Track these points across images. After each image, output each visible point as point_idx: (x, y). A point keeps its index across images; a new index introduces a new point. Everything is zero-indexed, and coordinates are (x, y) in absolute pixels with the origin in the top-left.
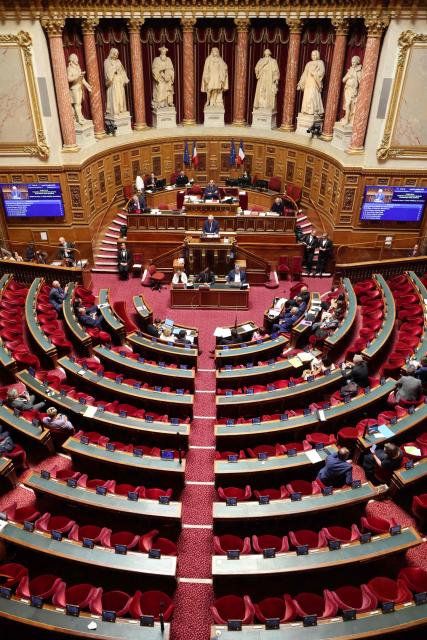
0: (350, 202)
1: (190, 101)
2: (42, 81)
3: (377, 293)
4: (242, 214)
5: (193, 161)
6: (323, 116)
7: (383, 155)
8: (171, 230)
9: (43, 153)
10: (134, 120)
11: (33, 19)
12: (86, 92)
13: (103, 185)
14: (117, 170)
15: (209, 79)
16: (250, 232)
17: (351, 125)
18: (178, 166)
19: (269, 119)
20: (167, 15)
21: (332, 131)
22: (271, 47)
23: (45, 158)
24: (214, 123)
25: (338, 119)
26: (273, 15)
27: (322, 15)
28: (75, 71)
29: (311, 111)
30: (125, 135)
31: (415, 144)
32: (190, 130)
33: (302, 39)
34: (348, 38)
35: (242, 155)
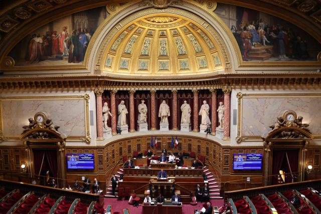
0: (227, 161)
1: (154, 120)
2: (92, 112)
3: (247, 206)
4: (177, 168)
5: (155, 145)
6: (211, 125)
7: (239, 140)
8: (144, 176)
9: (88, 140)
10: (129, 128)
11: (91, 90)
12: (110, 117)
13: (113, 155)
14: (121, 149)
15: (162, 112)
16: (182, 177)
17: (223, 128)
18: (149, 148)
19: (188, 127)
20: (145, 89)
21: (215, 131)
22: (187, 100)
23: (89, 143)
24: (164, 129)
25: (217, 126)
26: (187, 89)
27: (205, 88)
28: (106, 108)
29: (205, 123)
30: (125, 134)
31: (252, 135)
32: (154, 132)
33: (199, 96)
34: (217, 96)
35: (177, 142)
